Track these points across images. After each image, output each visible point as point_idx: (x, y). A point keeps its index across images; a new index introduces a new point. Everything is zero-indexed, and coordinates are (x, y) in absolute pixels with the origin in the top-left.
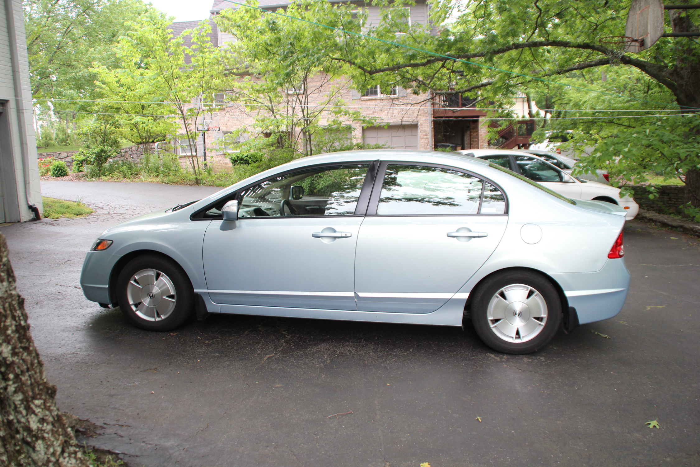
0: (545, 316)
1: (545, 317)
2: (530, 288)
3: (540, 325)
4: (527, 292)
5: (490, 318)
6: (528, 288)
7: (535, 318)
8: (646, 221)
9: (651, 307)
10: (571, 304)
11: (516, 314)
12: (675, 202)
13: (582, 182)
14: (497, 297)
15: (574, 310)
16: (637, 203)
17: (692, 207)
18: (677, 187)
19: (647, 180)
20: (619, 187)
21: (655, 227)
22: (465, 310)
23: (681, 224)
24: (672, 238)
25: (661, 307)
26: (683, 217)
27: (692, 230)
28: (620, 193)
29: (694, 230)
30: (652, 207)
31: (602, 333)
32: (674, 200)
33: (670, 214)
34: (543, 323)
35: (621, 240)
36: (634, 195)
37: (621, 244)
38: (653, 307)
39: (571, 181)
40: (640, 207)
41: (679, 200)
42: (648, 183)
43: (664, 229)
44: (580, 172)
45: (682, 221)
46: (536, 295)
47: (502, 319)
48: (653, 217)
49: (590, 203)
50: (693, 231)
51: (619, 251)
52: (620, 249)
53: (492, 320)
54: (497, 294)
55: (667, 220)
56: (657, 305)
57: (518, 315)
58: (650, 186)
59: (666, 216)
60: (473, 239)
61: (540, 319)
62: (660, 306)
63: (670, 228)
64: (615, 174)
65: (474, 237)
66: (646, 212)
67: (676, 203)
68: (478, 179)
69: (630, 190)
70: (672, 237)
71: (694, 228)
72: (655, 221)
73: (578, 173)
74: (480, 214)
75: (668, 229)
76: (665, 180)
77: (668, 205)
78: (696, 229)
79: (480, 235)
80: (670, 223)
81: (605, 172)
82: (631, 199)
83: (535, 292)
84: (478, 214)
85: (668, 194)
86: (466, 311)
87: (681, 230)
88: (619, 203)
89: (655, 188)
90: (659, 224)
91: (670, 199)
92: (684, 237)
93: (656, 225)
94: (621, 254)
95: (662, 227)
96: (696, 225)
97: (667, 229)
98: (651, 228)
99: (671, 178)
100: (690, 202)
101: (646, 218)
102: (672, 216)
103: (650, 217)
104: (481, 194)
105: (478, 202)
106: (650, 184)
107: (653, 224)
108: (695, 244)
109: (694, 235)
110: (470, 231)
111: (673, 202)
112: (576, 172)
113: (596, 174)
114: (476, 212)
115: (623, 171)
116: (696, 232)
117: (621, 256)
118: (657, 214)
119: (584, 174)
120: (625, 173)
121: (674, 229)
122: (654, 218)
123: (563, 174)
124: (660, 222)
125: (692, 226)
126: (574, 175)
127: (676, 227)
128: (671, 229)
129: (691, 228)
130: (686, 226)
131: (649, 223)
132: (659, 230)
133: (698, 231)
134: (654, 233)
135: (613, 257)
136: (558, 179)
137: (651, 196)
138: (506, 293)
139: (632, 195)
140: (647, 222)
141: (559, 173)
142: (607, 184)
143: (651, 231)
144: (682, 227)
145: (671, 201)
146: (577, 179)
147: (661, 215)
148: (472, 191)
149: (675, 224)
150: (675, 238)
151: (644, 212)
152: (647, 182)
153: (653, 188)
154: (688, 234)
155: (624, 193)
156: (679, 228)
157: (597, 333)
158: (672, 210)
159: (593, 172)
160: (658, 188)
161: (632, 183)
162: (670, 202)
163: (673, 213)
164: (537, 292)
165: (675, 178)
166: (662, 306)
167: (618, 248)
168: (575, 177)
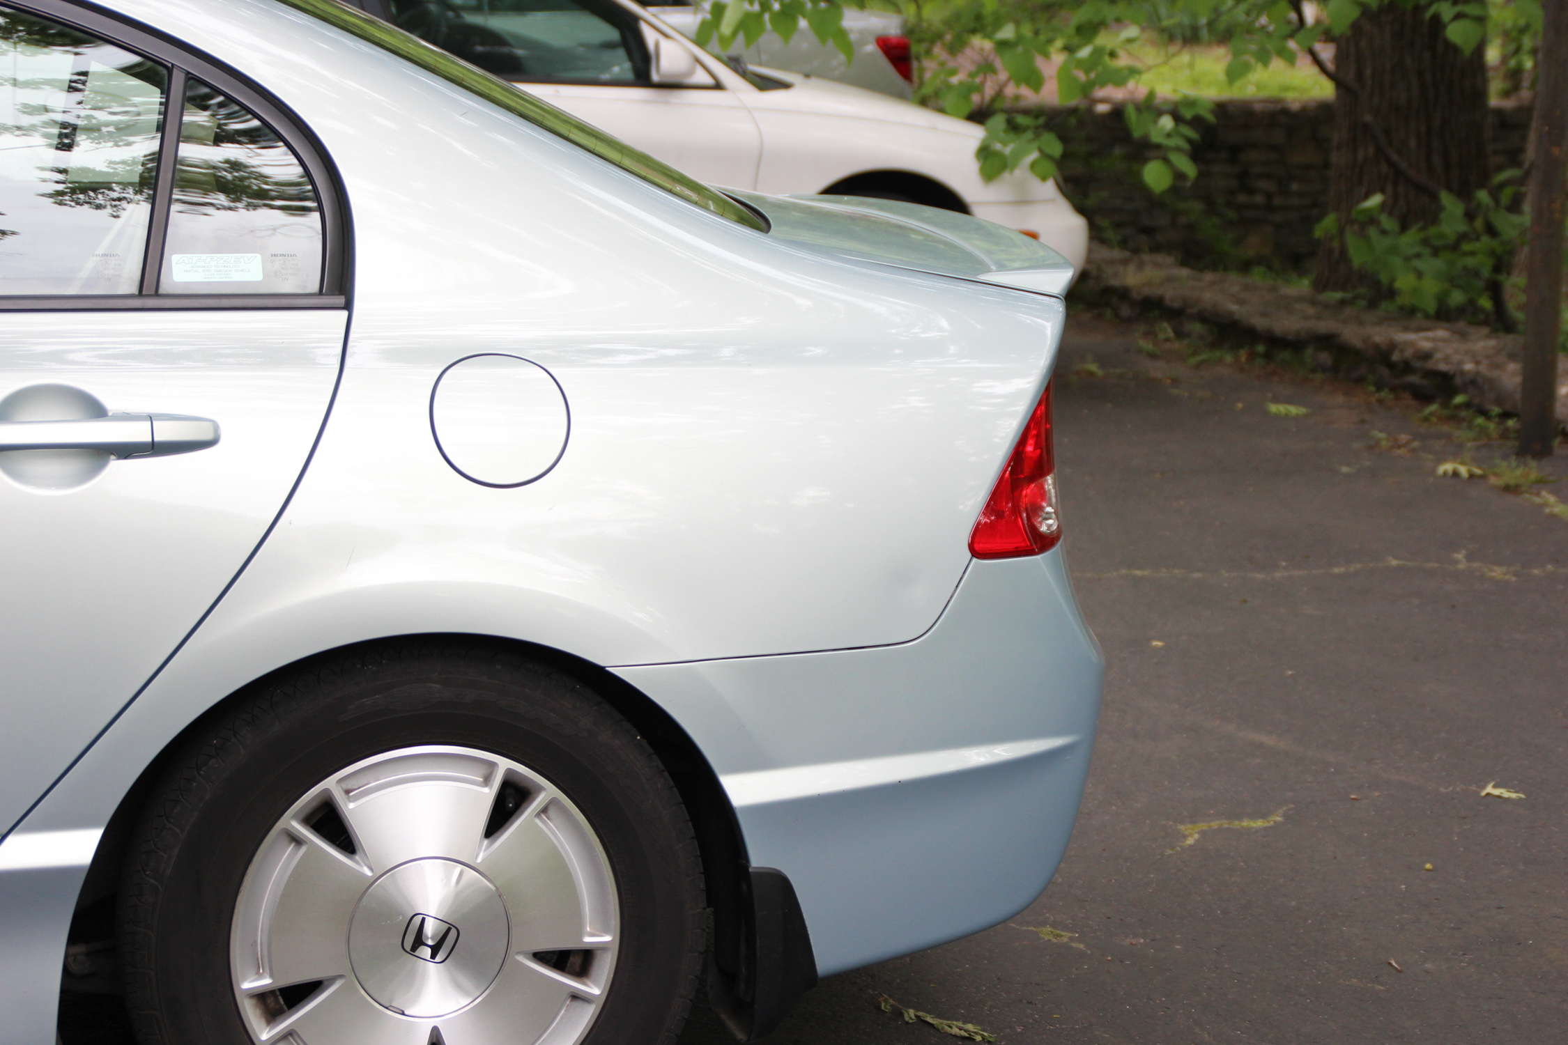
0: (607, 938)
1: (604, 947)
2: (504, 764)
3: (576, 997)
4: (488, 795)
5: (250, 983)
6: (492, 765)
7: (540, 957)
8: (1125, 311)
9: (1203, 826)
10: (760, 856)
11: (419, 941)
12: (1269, 196)
13: (765, 84)
14: (297, 841)
15: (780, 886)
16: (1080, 209)
17: (1388, 223)
18: (1285, 112)
19: (1133, 72)
20: (978, 116)
21: (1176, 345)
22: (73, 939)
23: (1325, 326)
24: (1274, 408)
25: (1259, 824)
26: (1321, 285)
27: (1383, 355)
28: (984, 153)
29: (1396, 357)
30: (1149, 231)
31: (939, 1016)
32: (1263, 184)
33: (1245, 267)
34: (595, 989)
35: (1045, 445)
36: (1062, 163)
37: (1041, 470)
38: (1215, 824)
39: (701, 77)
40: (1096, 234)
41: (1295, 186)
42: (1137, 88)
43: (1229, 358)
44: (749, 25)
45: (1326, 306)
46: (545, 810)
47: (332, 980)
48: (1158, 292)
49: (810, 211)
50: (1391, 366)
51: (1035, 509)
52: (1042, 494)
53: (262, 997)
54: (291, 821)
55: (1241, 302)
56: (1239, 817)
57: (435, 950)
58: (1150, 107)
59: (1234, 281)
60: (116, 466)
61: (576, 961)
62: (1254, 816)
63: (1261, 348)
64: (938, 37)
65: (127, 451)
66: (1125, 262)
67: (1277, 201)
68: (133, 59)
69: (1037, 136)
70: (1276, 400)
71: (1393, 346)
72: (1175, 314)
73: (735, 33)
74: (157, 294)
75: (1252, 356)
76: (1233, 74)
77: (1232, 215)
78: (1409, 353)
79: (165, 433)
80: (1259, 323)
81: (887, 24)
82: (1049, 189)
83: (540, 789)
84: (140, 293)
85: (1235, 151)
86: (80, 949)
87: (1325, 358)
88: (976, 209)
89: (1177, 118)
90: (1197, 328)
91: (1244, 181)
92: (1340, 399)
93: (1180, 334)
94: (1047, 525)
95: (1214, 345)
96: (1406, 329)
97: (1243, 354)
98: (1152, 356)
99: (1264, 57)
100: (1375, 200)
101: (1123, 294)
102: (1258, 277)
103: (1147, 291)
104: (157, 157)
105: (137, 212)
106: (1151, 95)
107: (1166, 329)
108: (1404, 438)
109: (1393, 389)
110: (95, 410)
111: (1259, 199)
112: (727, 27)
113: (842, 35)
114: (127, 283)
115: (998, 23)
116: (1407, 367)
117: (1042, 543)
118: (1184, 272)
119: (770, 39)
120: (1007, 32)
121: (1286, 355)
122: (1170, 294)
123: (650, 36)
124: (1203, 318)
125: (1380, 334)
126: (715, 45)
127: (1295, 344)
128: (1268, 356)
129: (1377, 347)
130: (1352, 334)
131: (1143, 327)
132: (1198, 366)
133: (1417, 364)
134: (1176, 382)
135: (1010, 546)
136: (621, 66)
137: (1155, 176)
138: (350, 809)
139: (1050, 167)
140: (1129, 321)
141: (628, 27)
142: (901, 96)
143: (1158, 370)
144: (1326, 341)
145: (1251, 191)
146: (735, 64)
147: (1209, 276)
148: (83, 142)
149: (1287, 324)
150: (1293, 410)
151: (1112, 262)
152: (1131, 84)
153: (1167, 122)
154: (1360, 381)
155: (1007, 150)
156: (1309, 352)
157: (911, 1014)
158: (1254, 245)
159: (828, 29)
160: (1197, 122)
161: (1051, 94)
162: (1241, 198)
163: (1260, 261)
164: (548, 791)
165: (1290, 59)
166: (1264, 816)
167: (1028, 491)
168: (724, 55)
